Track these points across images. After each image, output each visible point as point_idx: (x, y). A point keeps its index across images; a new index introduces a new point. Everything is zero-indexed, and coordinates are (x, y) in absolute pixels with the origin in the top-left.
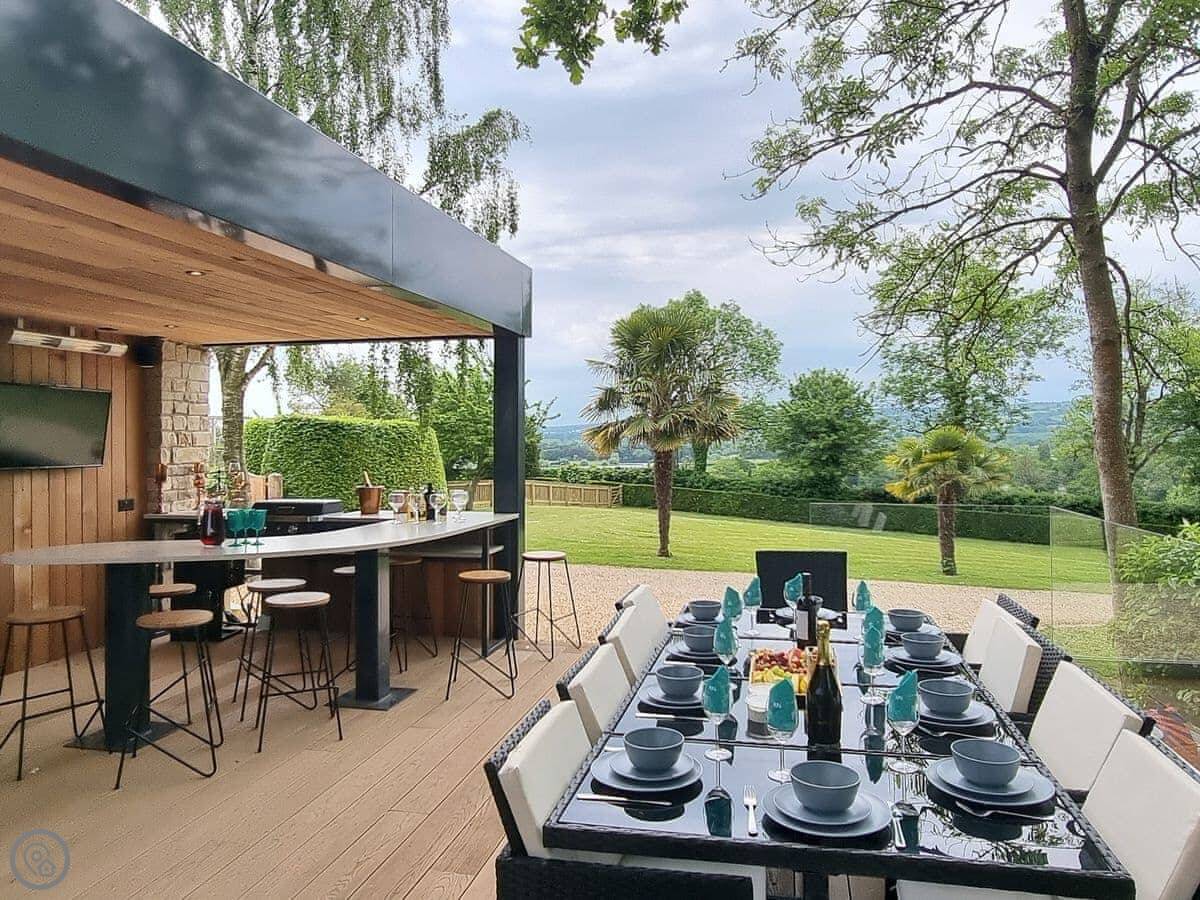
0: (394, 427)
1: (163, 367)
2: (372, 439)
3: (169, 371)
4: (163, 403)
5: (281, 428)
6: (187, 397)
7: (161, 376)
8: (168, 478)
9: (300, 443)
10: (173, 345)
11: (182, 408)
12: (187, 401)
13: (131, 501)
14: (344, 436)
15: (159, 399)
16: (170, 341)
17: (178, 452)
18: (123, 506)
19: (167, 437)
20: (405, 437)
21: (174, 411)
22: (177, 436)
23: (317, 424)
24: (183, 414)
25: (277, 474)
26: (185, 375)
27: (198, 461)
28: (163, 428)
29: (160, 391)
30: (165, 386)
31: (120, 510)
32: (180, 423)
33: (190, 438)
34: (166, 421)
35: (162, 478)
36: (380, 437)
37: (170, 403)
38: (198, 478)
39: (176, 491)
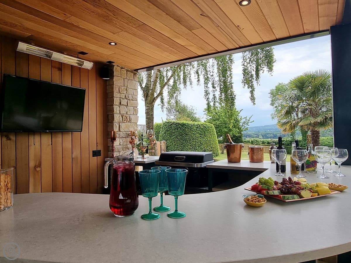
0: (202, 124)
1: (114, 79)
2: (195, 129)
3: (118, 82)
4: (115, 99)
5: (165, 125)
6: (127, 97)
7: (113, 84)
8: (117, 139)
9: (171, 130)
10: (119, 68)
11: (124, 102)
12: (126, 99)
13: (100, 151)
14: (186, 127)
15: (113, 97)
16: (118, 66)
17: (123, 125)
18: (96, 153)
19: (117, 118)
20: (206, 128)
21: (120, 103)
22: (122, 117)
23: (176, 124)
24: (125, 105)
25: (164, 141)
26: (126, 85)
27: (133, 130)
28: (115, 112)
29: (113, 92)
30: (116, 90)
31: (93, 156)
32: (124, 110)
33: (128, 118)
34: (116, 109)
35: (114, 139)
36: (198, 128)
37: (119, 99)
38: (132, 139)
39: (122, 146)
